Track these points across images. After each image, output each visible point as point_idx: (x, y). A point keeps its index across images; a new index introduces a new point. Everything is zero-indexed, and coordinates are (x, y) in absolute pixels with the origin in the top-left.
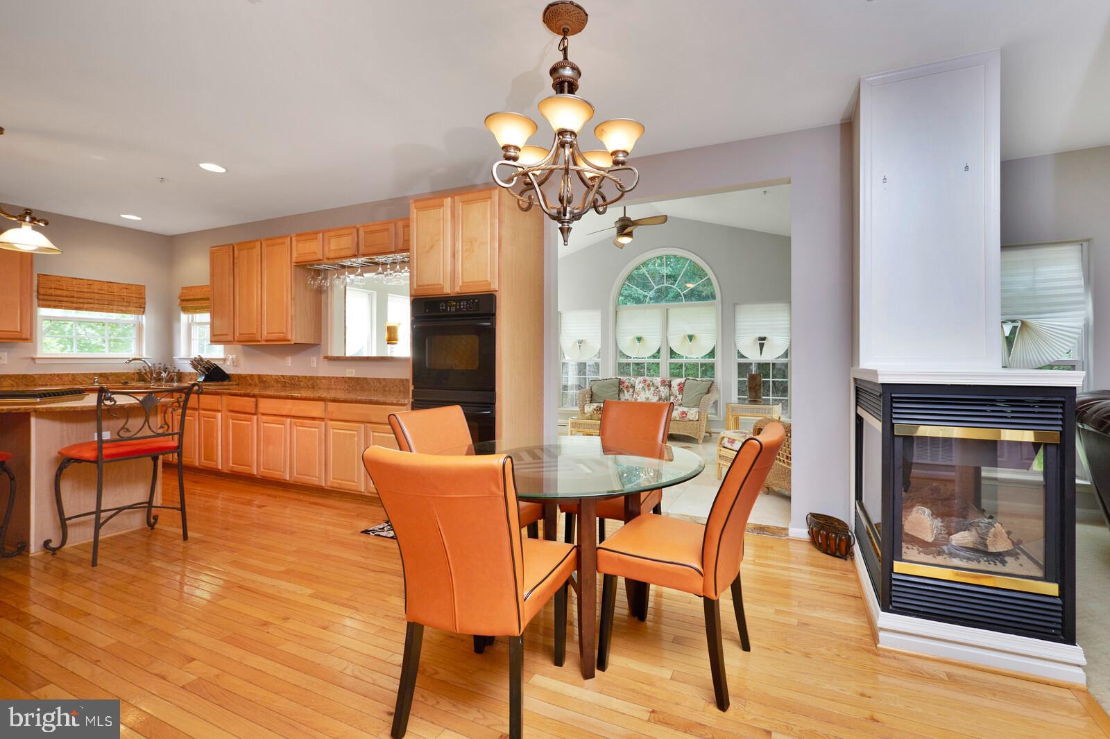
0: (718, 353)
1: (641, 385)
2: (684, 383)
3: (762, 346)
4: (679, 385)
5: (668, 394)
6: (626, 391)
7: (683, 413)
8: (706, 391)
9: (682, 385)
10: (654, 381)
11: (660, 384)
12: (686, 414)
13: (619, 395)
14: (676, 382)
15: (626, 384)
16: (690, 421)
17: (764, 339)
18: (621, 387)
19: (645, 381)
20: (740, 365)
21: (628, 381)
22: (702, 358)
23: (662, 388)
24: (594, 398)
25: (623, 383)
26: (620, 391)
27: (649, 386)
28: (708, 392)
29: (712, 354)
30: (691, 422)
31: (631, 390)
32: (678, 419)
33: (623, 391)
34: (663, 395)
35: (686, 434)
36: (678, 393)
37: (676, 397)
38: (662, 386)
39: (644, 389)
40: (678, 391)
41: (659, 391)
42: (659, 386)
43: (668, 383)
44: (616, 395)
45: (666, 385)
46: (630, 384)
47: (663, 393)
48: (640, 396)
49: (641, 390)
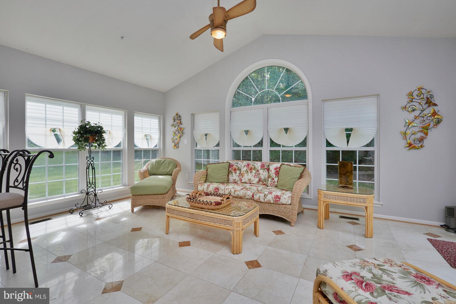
0: (310, 142)
1: (245, 169)
2: (280, 168)
3: (348, 136)
4: (276, 169)
5: (267, 176)
6: (234, 173)
7: (277, 197)
8: (299, 176)
9: (278, 169)
10: (256, 165)
11: (260, 168)
12: (279, 198)
13: (228, 176)
14: (274, 166)
15: (235, 167)
16: (283, 204)
17: (351, 130)
18: (230, 169)
19: (248, 165)
20: (328, 153)
21: (236, 164)
22: (296, 146)
23: (261, 172)
24: (209, 178)
25: (232, 166)
26: (229, 172)
27: (251, 169)
28: (301, 177)
29: (304, 143)
30: (284, 206)
31: (238, 172)
32: (272, 202)
33: (232, 173)
34: (262, 177)
35: (279, 216)
36: (274, 176)
37: (273, 179)
38: (262, 169)
39: (248, 172)
40: (274, 174)
41: (259, 174)
42: (259, 170)
43: (266, 167)
44: (226, 176)
45: (265, 169)
46: (237, 167)
47: (263, 176)
48: (244, 177)
49: (245, 173)
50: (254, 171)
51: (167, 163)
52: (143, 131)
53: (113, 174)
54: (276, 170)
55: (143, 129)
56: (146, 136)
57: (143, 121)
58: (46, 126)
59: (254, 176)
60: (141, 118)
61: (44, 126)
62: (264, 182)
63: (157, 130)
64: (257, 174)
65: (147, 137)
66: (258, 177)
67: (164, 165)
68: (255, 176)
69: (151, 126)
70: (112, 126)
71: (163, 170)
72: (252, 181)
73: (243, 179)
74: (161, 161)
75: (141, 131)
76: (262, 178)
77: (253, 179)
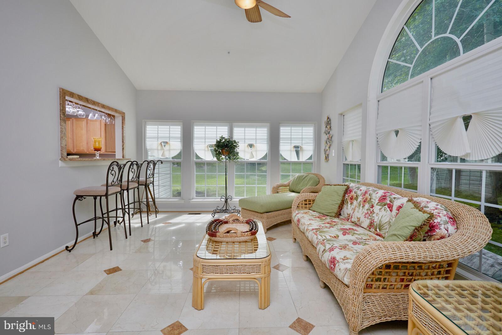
4: (399, 208)
6: (349, 203)
10: (374, 195)
11: (377, 202)
13: (341, 207)
14: (400, 201)
15: (353, 193)
19: (365, 193)
21: (356, 190)
23: (377, 209)
25: (351, 191)
26: (344, 201)
27: (365, 201)
31: (355, 203)
33: (347, 202)
38: (379, 204)
39: (360, 205)
41: (373, 212)
42: (375, 205)
43: (388, 202)
44: (334, 206)
45: (385, 205)
46: (355, 194)
47: (378, 217)
48: (354, 213)
49: (357, 206)
50: (367, 206)
51: (308, 180)
52: (292, 142)
53: (258, 186)
54: (398, 210)
55: (292, 140)
56: (295, 147)
57: (303, 131)
58: (205, 143)
59: (364, 214)
60: (301, 128)
61: (204, 143)
62: (378, 230)
63: (312, 139)
64: (369, 212)
65: (298, 150)
66: (369, 217)
67: (304, 182)
68: (366, 214)
69: (302, 135)
70: (256, 139)
71: (302, 187)
72: (362, 222)
73: (353, 215)
74: (303, 176)
75: (290, 142)
76: (375, 220)
77: (362, 219)
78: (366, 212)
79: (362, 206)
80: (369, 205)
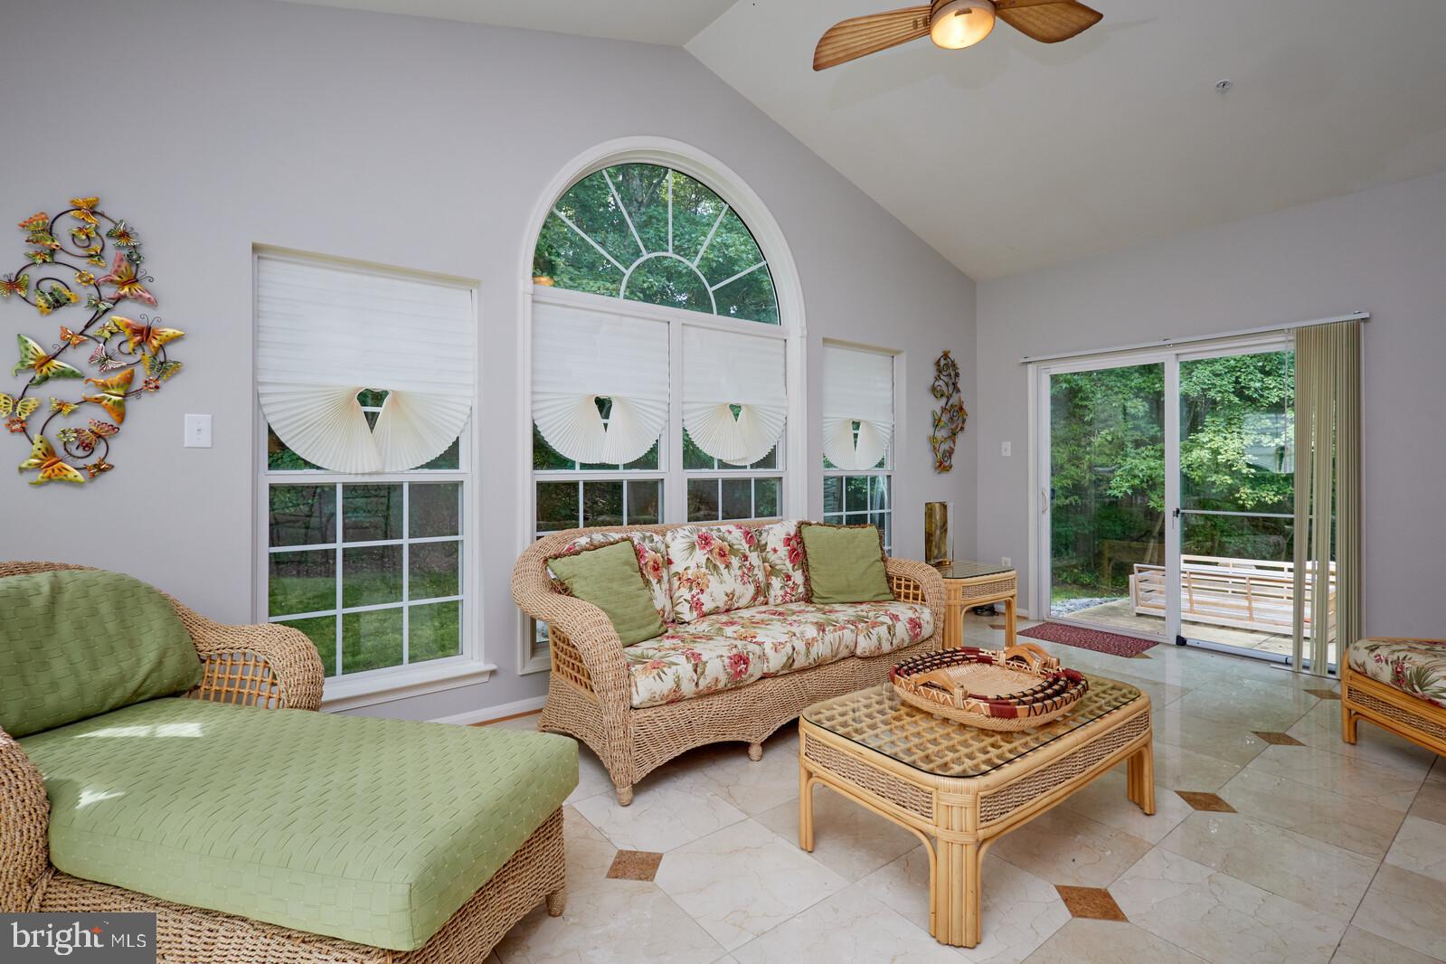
4: (788, 542)
6: (654, 582)
7: (914, 623)
8: (880, 551)
9: (794, 543)
10: (728, 537)
12: (920, 626)
17: (858, 426)
19: (706, 539)
25: (640, 552)
27: (722, 554)
31: (665, 575)
32: (906, 643)
36: (790, 566)
37: (789, 577)
39: (715, 567)
40: (788, 560)
48: (707, 591)
49: (707, 571)
50: (734, 562)
54: (789, 545)
59: (739, 578)
68: (742, 576)
72: (739, 598)
73: (704, 598)
77: (738, 589)
78: (739, 573)
79: (722, 567)
80: (737, 559)
